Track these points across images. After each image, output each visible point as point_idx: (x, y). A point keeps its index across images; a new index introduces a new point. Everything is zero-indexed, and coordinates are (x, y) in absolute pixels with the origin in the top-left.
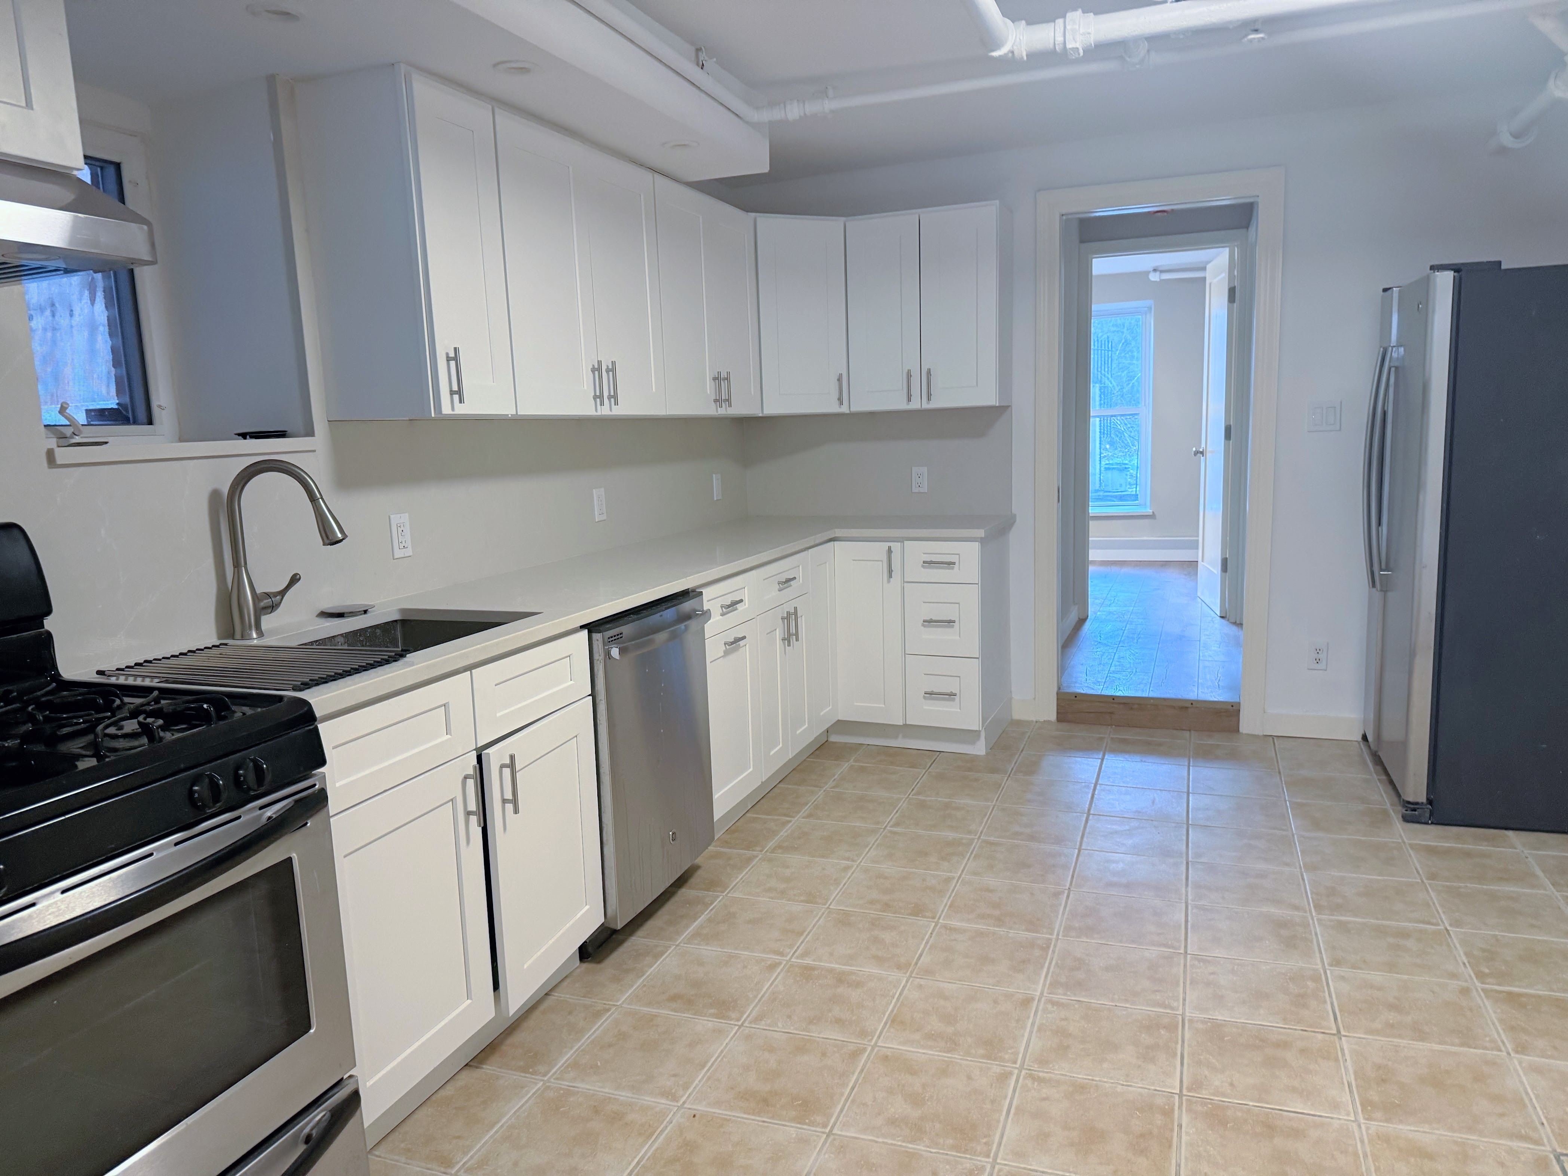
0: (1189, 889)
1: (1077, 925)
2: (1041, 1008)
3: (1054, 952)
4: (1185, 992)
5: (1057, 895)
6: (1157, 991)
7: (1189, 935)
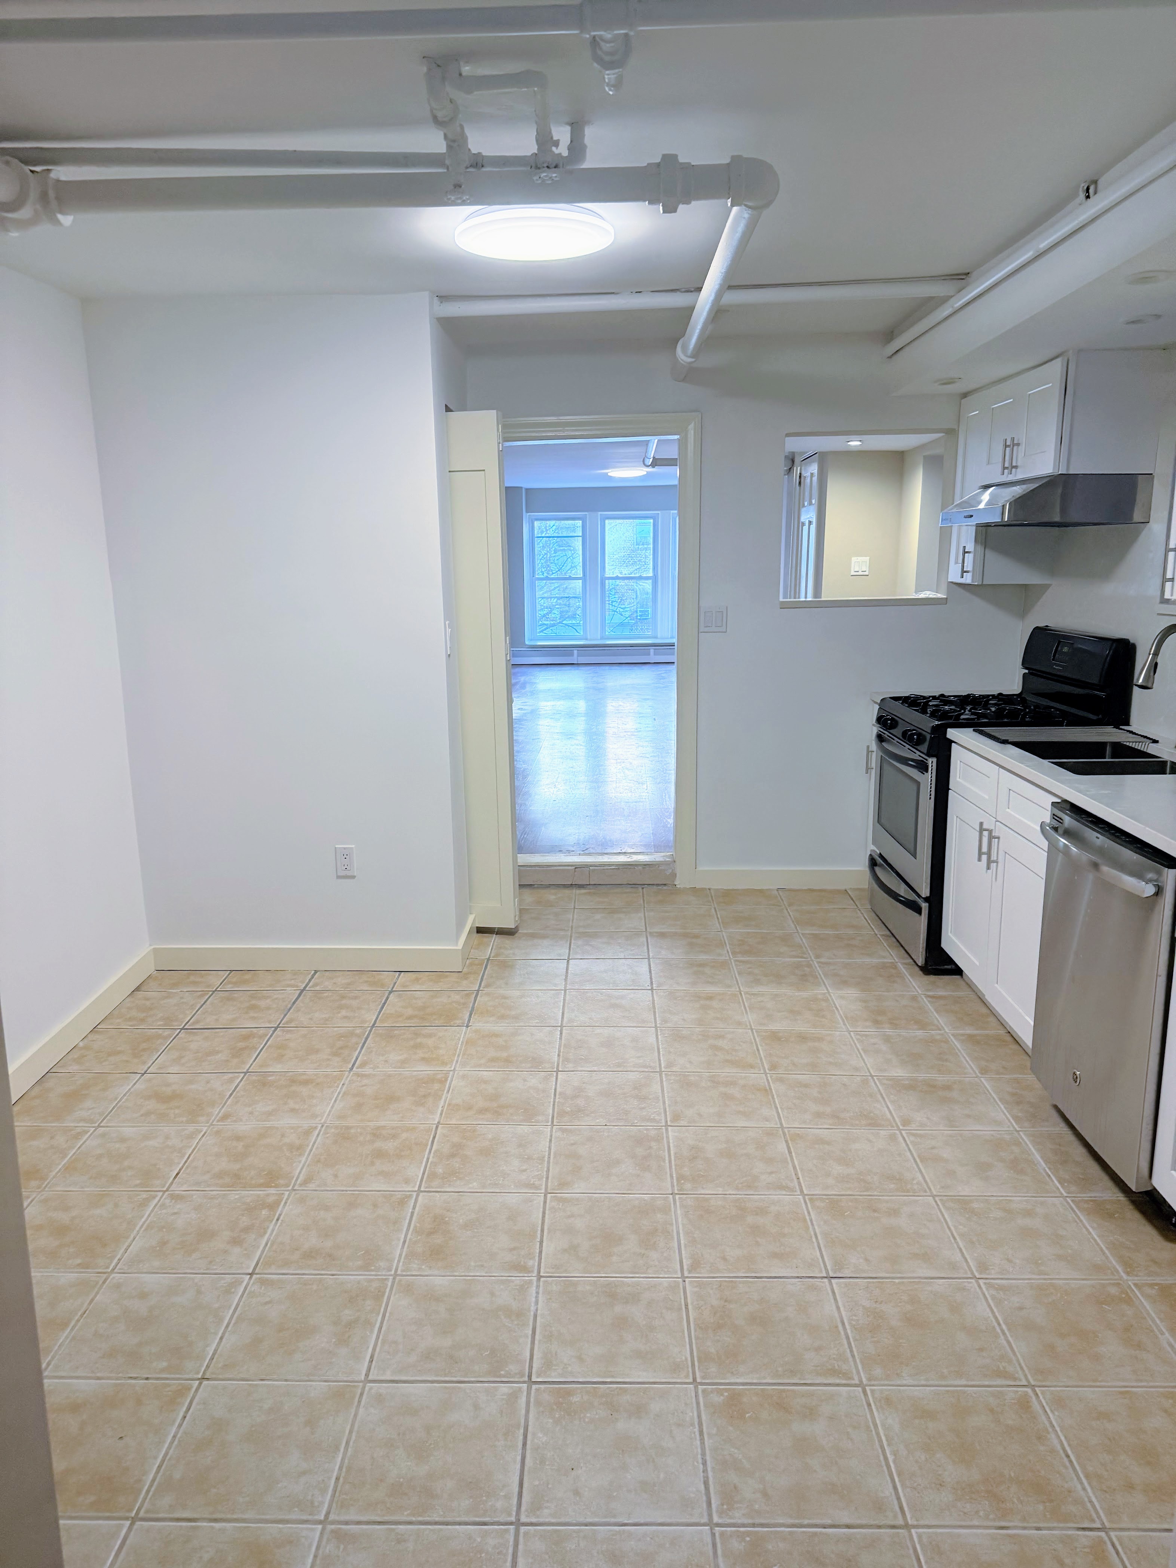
0: (533, 1308)
1: (659, 1216)
2: (663, 1115)
3: (672, 1177)
4: (550, 1148)
5: (696, 1265)
6: (572, 1144)
7: (540, 1222)
